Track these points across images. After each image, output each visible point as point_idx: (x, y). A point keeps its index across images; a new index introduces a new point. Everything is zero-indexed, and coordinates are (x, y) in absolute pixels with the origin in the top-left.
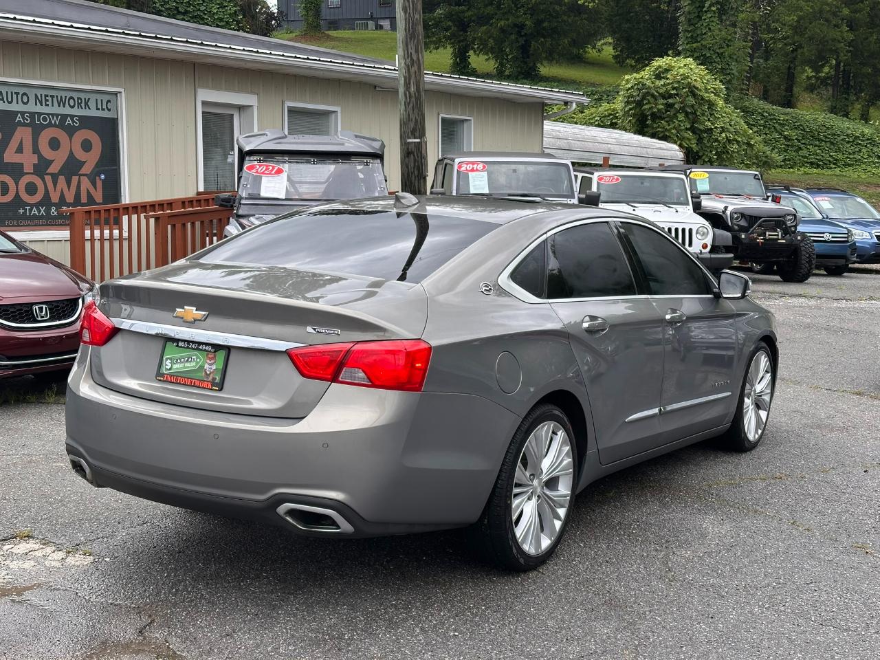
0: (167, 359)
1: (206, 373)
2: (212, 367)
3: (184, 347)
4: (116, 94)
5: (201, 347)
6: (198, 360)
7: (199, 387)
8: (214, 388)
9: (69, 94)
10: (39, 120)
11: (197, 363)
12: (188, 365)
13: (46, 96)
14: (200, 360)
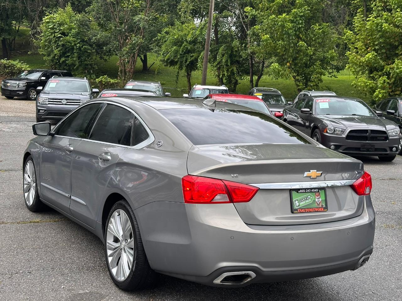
0: (295, 201)
1: (317, 203)
2: (319, 199)
3: (303, 192)
5: (312, 191)
6: (312, 198)
7: (318, 211)
8: (325, 210)
11: (311, 199)
12: (307, 201)
14: (313, 197)
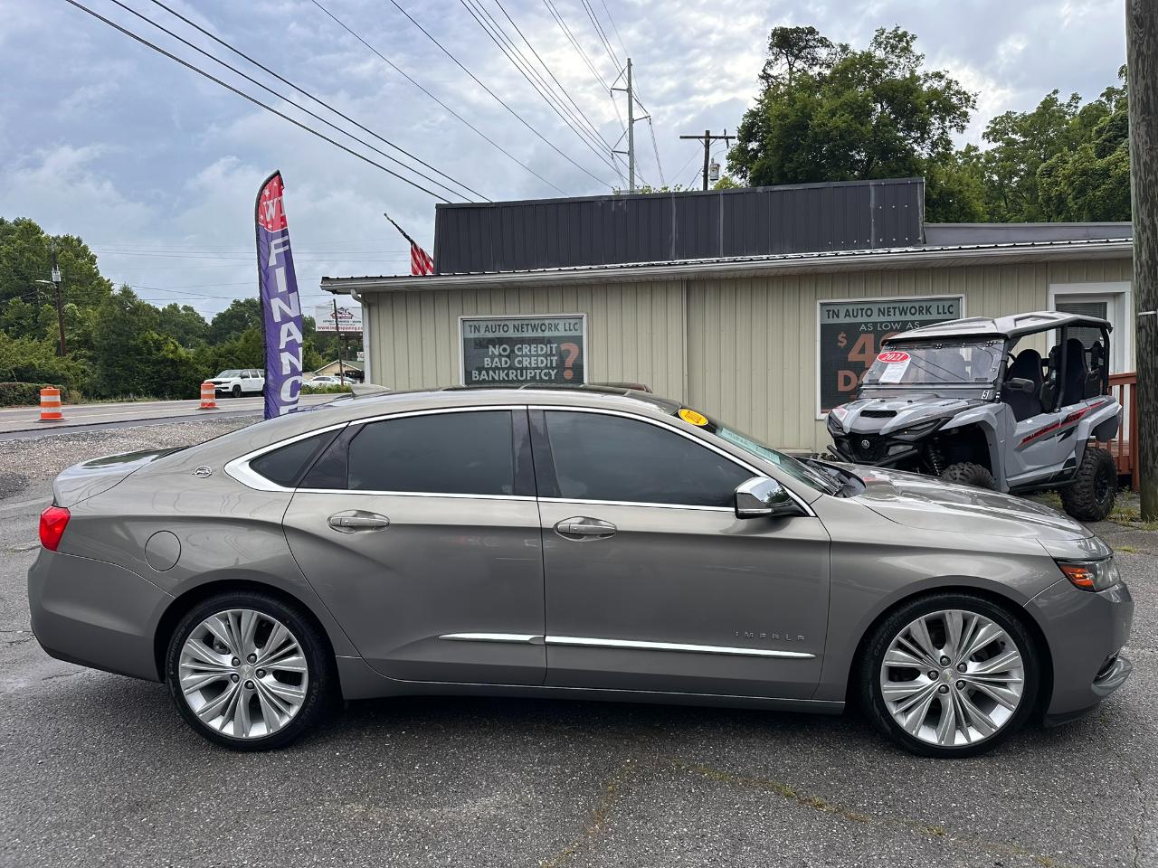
4: (958, 299)
9: (910, 305)
10: (881, 327)
13: (888, 308)
